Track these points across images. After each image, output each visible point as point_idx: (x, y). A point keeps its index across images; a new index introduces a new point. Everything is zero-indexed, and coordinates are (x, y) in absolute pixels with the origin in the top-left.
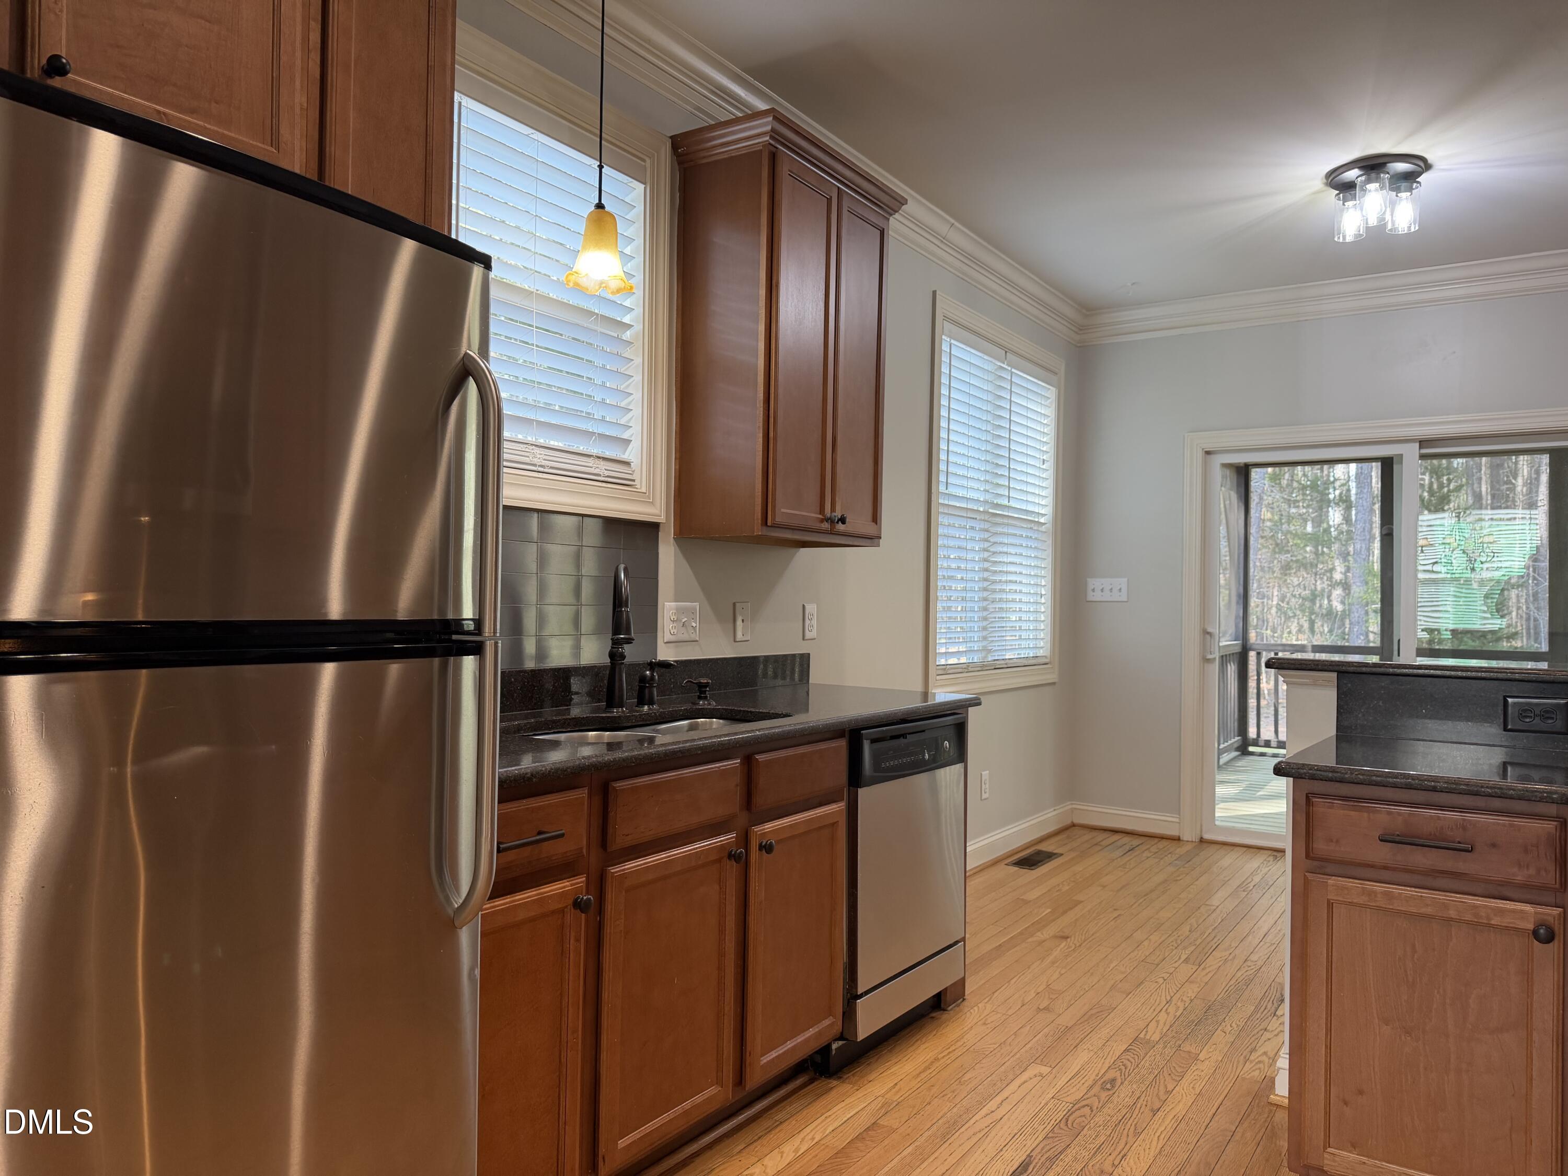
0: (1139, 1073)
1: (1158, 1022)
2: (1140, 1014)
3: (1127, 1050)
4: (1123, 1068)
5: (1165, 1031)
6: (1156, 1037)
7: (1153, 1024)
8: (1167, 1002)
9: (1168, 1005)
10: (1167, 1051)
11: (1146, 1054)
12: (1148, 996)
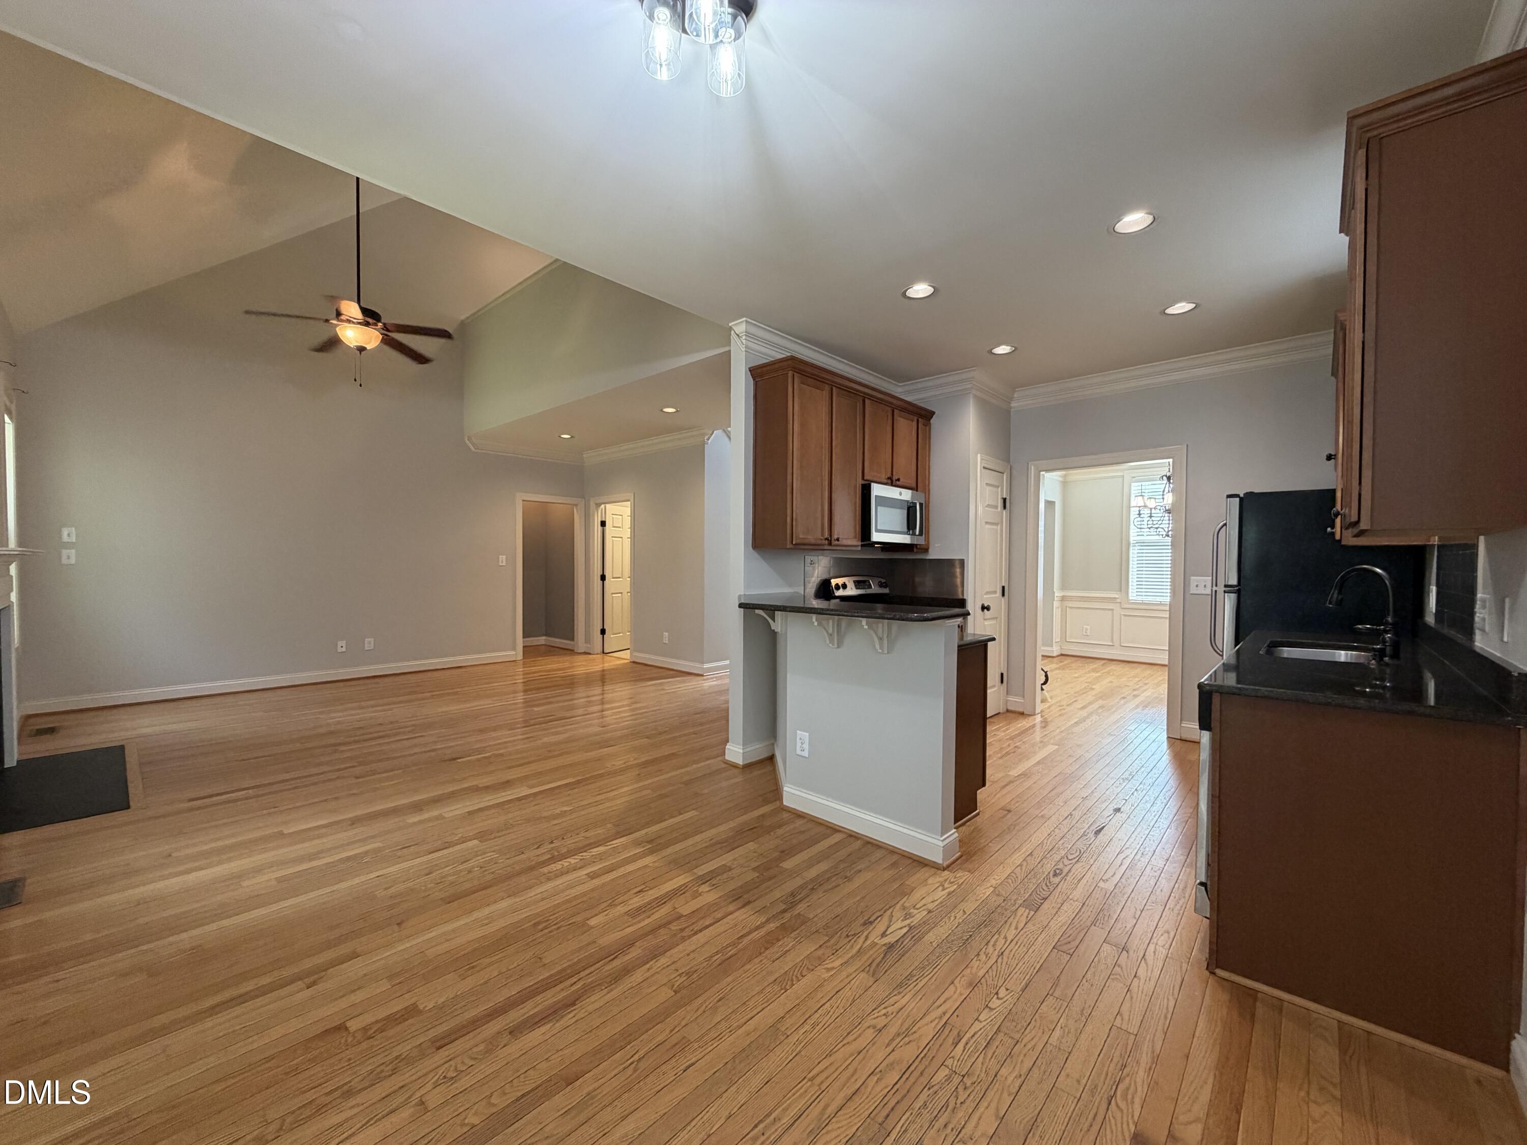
0: (1037, 881)
1: (1016, 928)
2: (1031, 939)
3: (1045, 899)
4: (1048, 884)
5: (1013, 917)
6: (1022, 910)
7: (1021, 925)
8: (1002, 953)
9: (1003, 950)
10: (1014, 897)
11: (1030, 895)
12: (1021, 964)
